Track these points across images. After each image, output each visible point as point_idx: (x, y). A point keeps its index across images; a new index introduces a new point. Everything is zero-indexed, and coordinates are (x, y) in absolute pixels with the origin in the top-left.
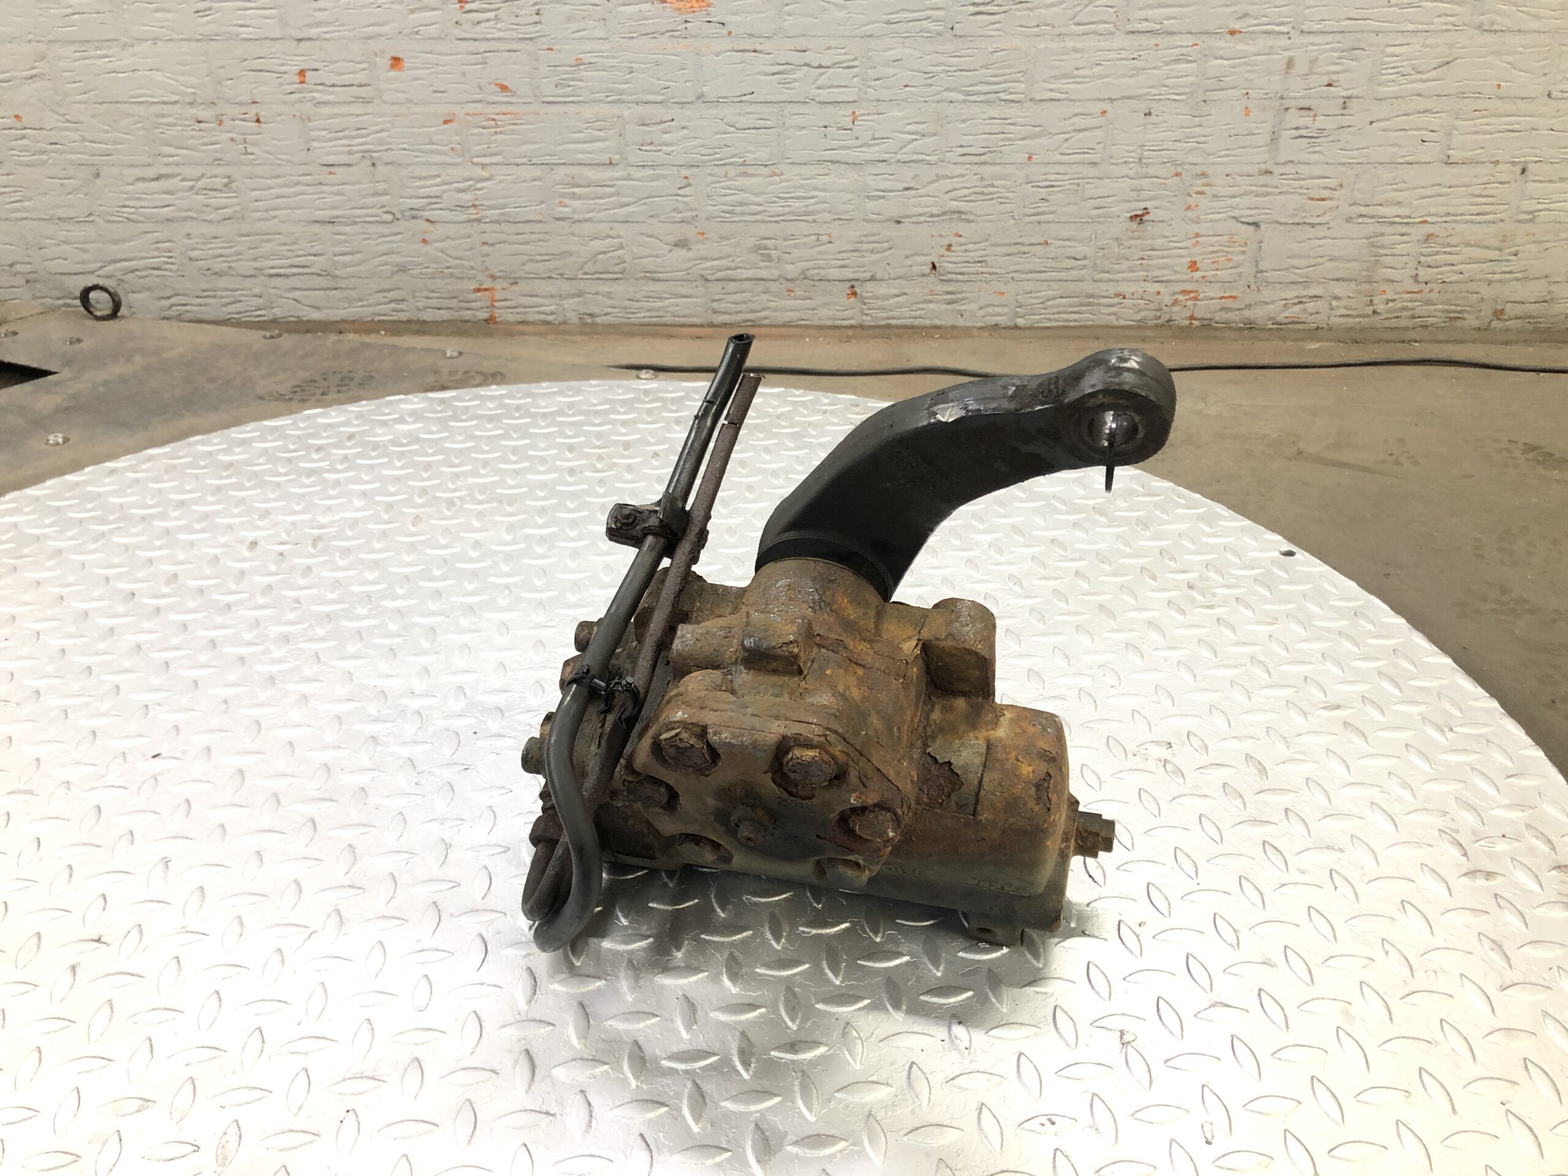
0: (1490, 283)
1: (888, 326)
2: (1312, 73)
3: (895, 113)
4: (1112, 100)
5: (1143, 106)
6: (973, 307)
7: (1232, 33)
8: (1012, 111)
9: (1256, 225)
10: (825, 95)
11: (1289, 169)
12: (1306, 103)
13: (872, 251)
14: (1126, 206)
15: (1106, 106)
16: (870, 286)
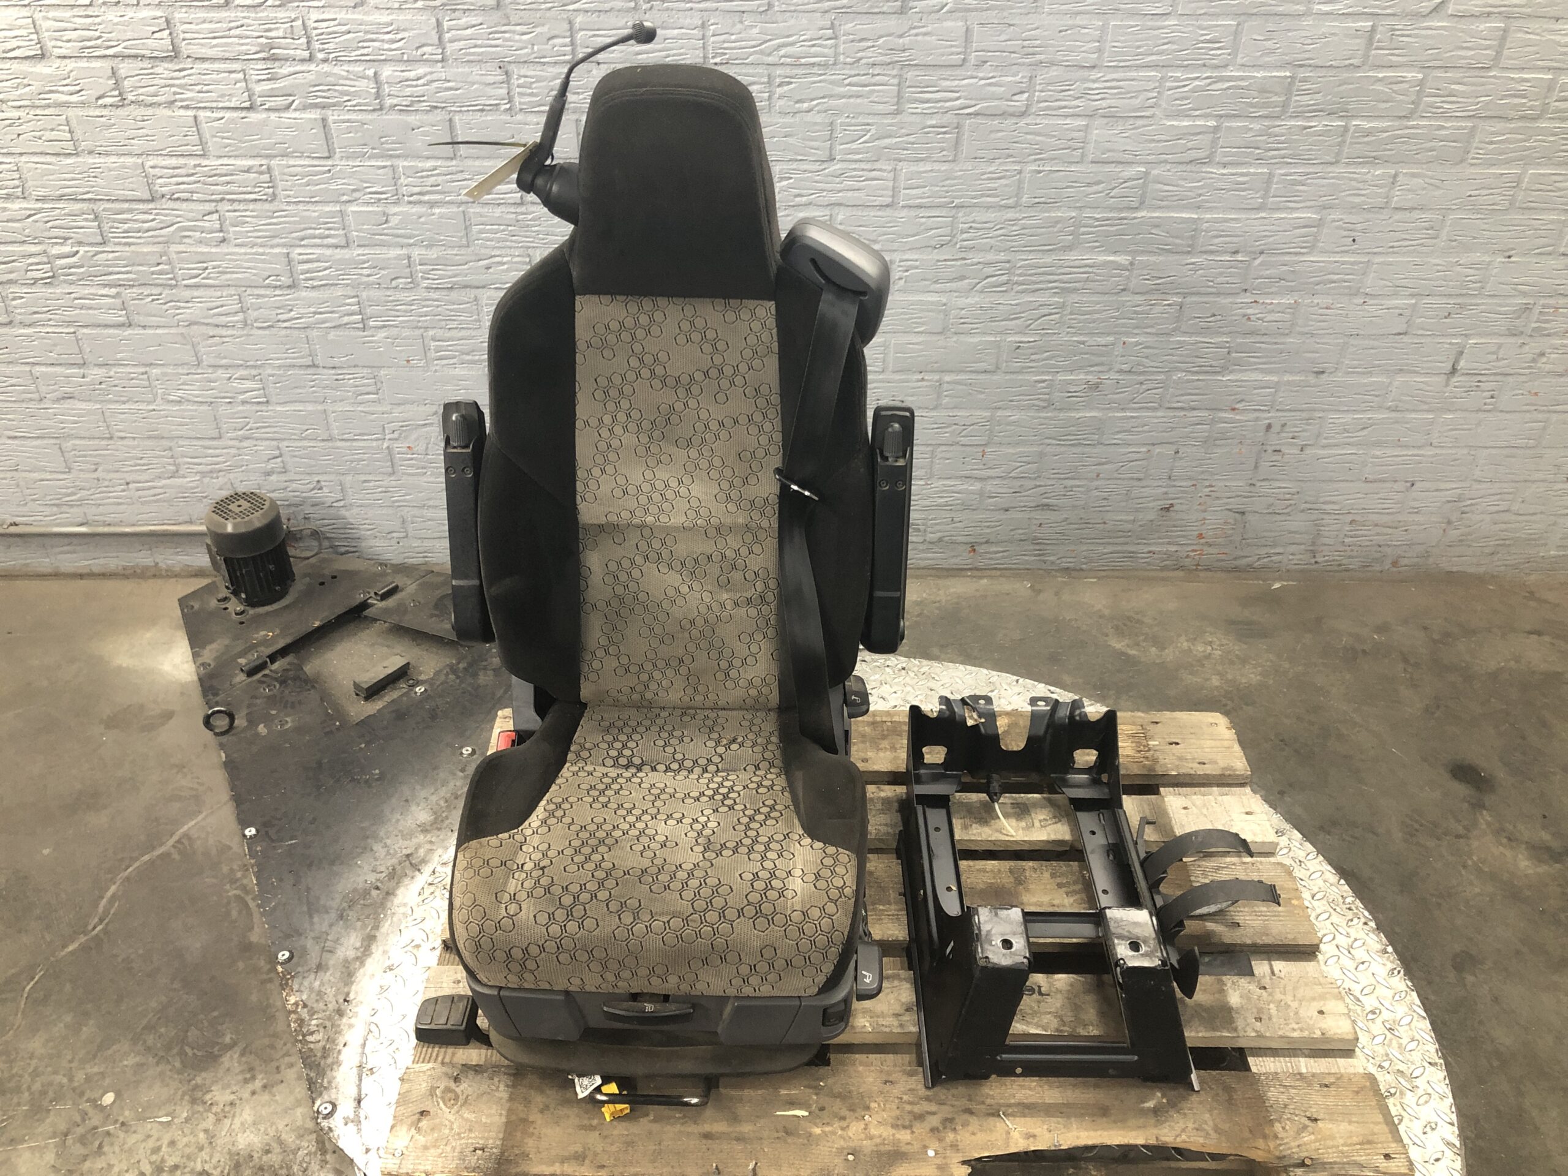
0: (1389, 546)
1: (996, 569)
2: (1282, 431)
3: (1011, 451)
4: (1154, 444)
5: (1174, 447)
6: (1052, 558)
7: (1234, 409)
8: (1087, 449)
9: (1243, 513)
10: (964, 440)
11: (1263, 484)
12: (1278, 448)
13: (988, 527)
14: (1160, 503)
15: (1150, 448)
16: (983, 546)
